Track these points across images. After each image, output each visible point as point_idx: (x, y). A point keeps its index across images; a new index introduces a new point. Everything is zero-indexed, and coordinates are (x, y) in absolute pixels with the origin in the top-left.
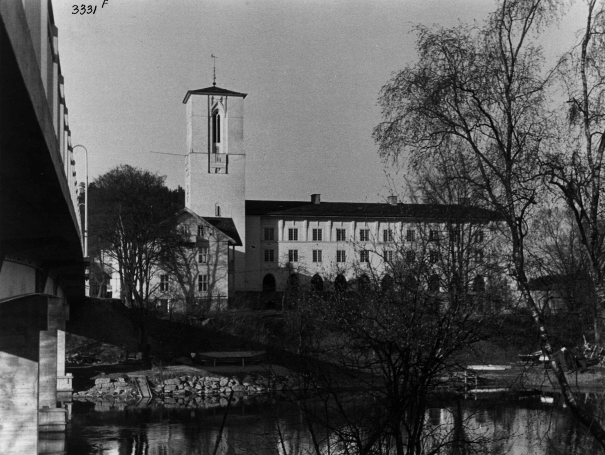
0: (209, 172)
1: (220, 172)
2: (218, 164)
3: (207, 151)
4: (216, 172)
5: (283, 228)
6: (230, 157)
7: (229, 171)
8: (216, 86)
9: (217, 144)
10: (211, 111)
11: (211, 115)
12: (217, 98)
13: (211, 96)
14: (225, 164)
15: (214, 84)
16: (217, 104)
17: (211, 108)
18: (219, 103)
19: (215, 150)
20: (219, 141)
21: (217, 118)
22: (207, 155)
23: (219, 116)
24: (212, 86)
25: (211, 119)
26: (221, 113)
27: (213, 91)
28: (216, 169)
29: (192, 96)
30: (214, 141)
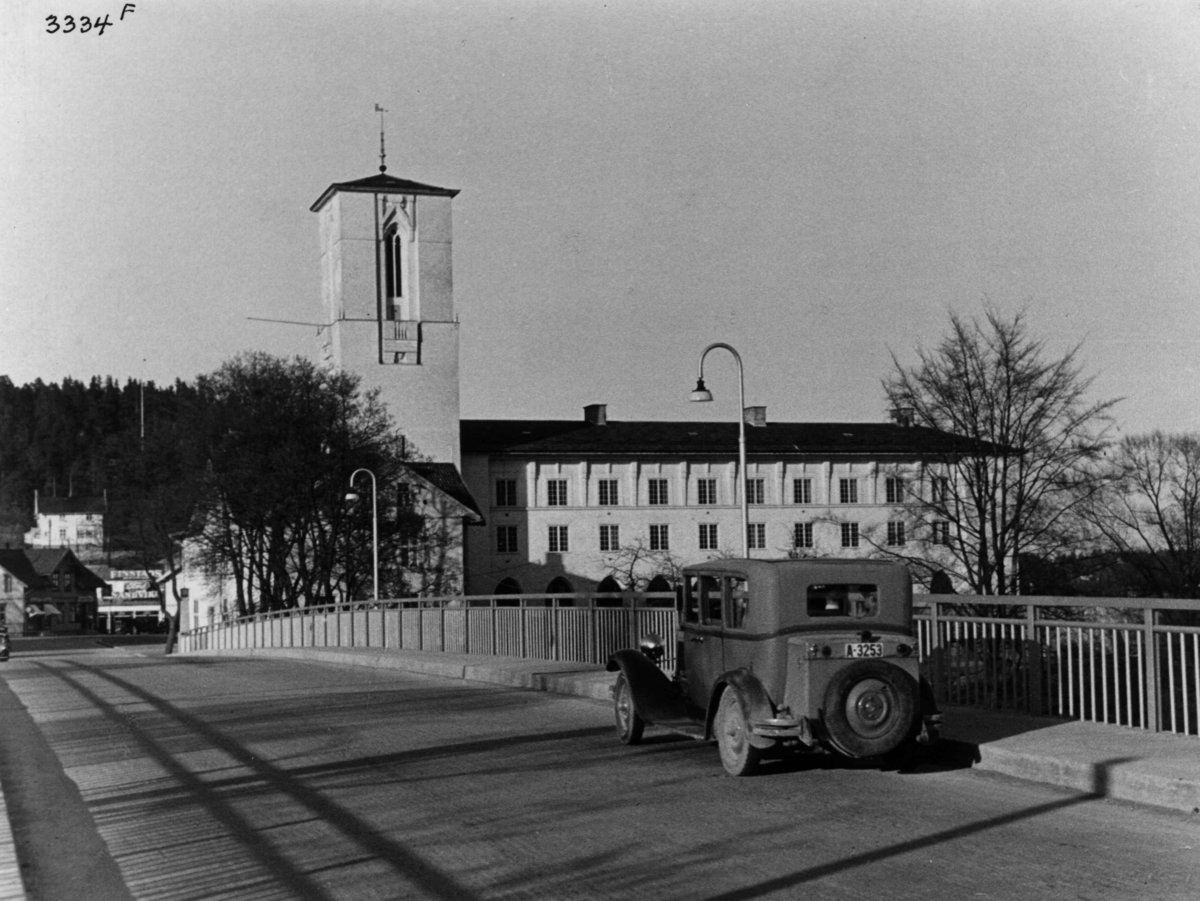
0: (381, 362)
1: (405, 360)
2: (401, 346)
3: (375, 316)
4: (396, 361)
5: (536, 479)
6: (424, 328)
7: (422, 360)
8: (387, 173)
9: (396, 301)
10: (381, 227)
11: (381, 237)
12: (394, 199)
13: (380, 196)
14: (415, 344)
15: (383, 168)
16: (394, 213)
17: (382, 221)
18: (399, 212)
19: (392, 313)
20: (399, 294)
21: (394, 244)
22: (376, 325)
23: (398, 239)
24: (379, 173)
25: (383, 246)
26: (404, 233)
27: (380, 184)
28: (397, 353)
29: (339, 194)
30: (390, 294)
